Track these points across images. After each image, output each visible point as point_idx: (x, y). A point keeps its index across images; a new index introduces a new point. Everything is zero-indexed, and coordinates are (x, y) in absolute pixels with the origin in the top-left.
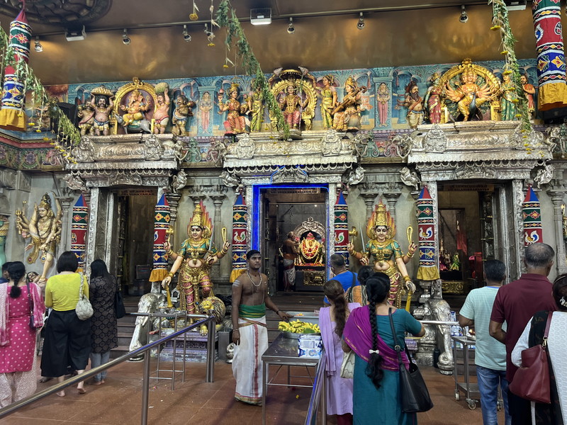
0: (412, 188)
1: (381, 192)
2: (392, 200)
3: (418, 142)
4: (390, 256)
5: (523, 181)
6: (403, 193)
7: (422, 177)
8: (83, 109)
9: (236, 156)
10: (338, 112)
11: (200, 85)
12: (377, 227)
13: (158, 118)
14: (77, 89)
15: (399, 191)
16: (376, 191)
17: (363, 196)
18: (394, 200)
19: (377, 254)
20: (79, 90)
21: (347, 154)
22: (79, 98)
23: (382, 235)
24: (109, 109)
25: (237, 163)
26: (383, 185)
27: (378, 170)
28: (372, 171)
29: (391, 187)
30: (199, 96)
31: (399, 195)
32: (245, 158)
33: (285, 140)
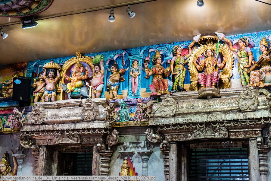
8: (37, 81)
9: (159, 115)
10: (254, 70)
11: (130, 55)
13: (95, 85)
14: (34, 65)
20: (35, 66)
22: (35, 72)
24: (56, 79)
25: (160, 121)
30: (129, 64)
32: (168, 116)
33: (204, 97)
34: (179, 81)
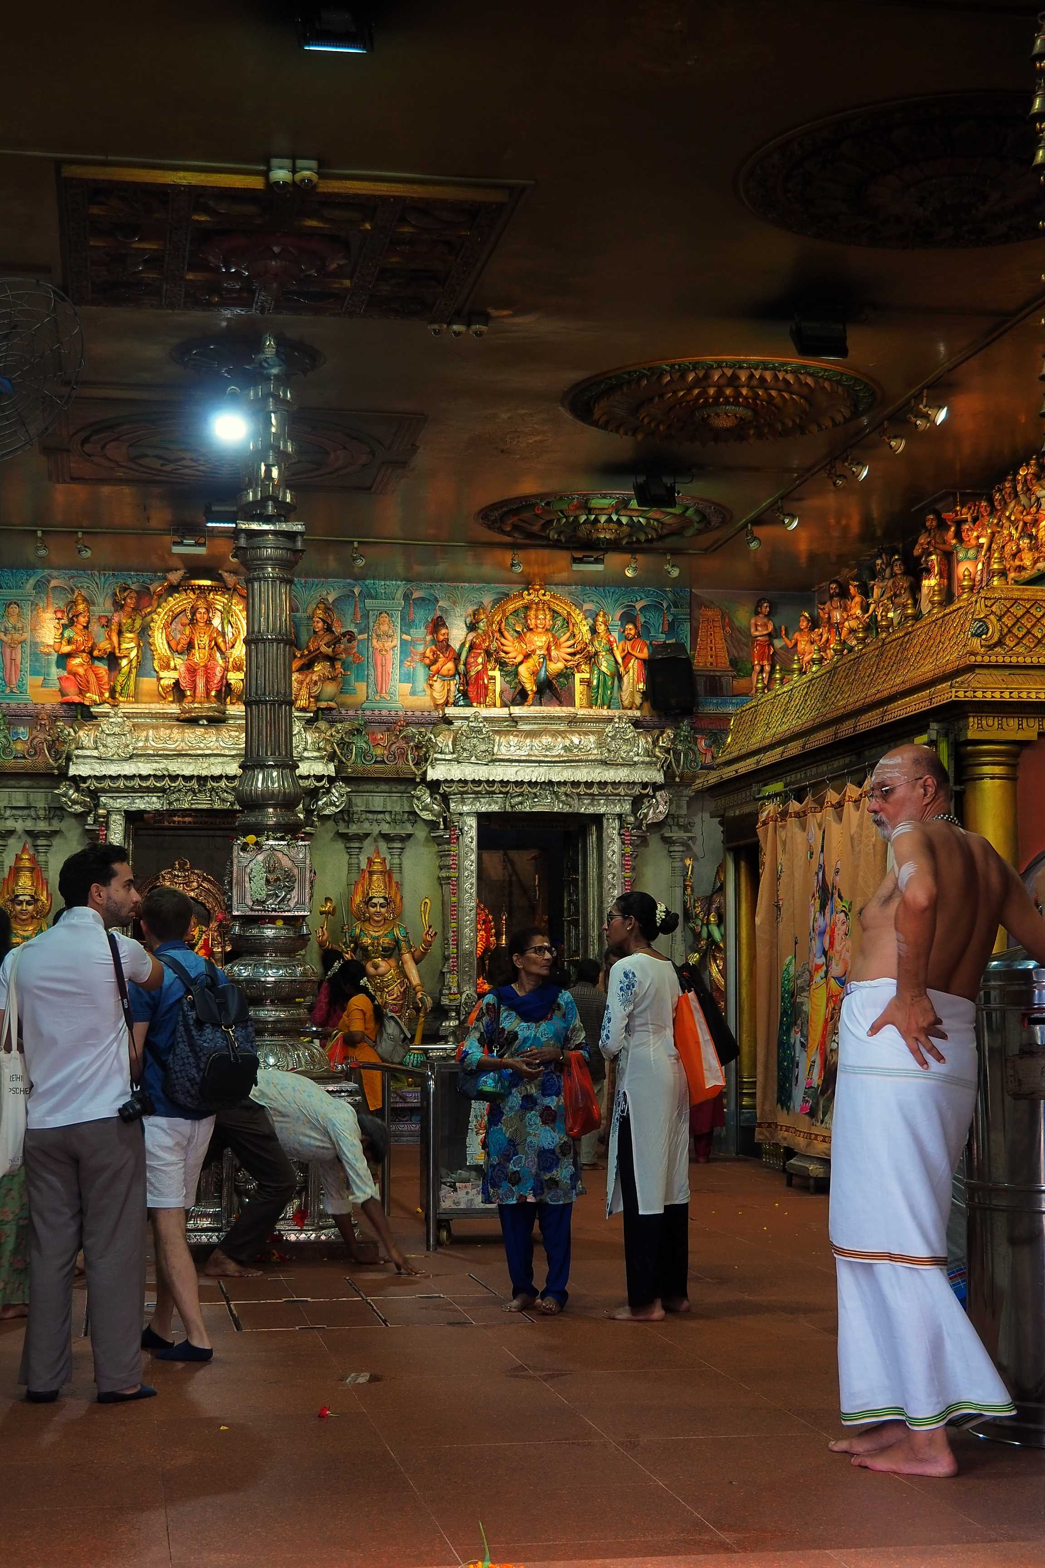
0: (433, 825)
1: (375, 829)
2: (396, 845)
3: (444, 741)
4: (392, 951)
5: (620, 816)
6: (417, 833)
7: (452, 805)
9: (95, 753)
10: (300, 670)
12: (371, 898)
15: (409, 829)
16: (366, 827)
17: (345, 837)
18: (399, 845)
19: (370, 948)
21: (316, 758)
23: (379, 913)
25: (97, 766)
26: (380, 816)
27: (371, 787)
28: (361, 789)
29: (395, 821)
31: (409, 836)
32: (116, 757)
33: (192, 721)
34: (130, 672)
